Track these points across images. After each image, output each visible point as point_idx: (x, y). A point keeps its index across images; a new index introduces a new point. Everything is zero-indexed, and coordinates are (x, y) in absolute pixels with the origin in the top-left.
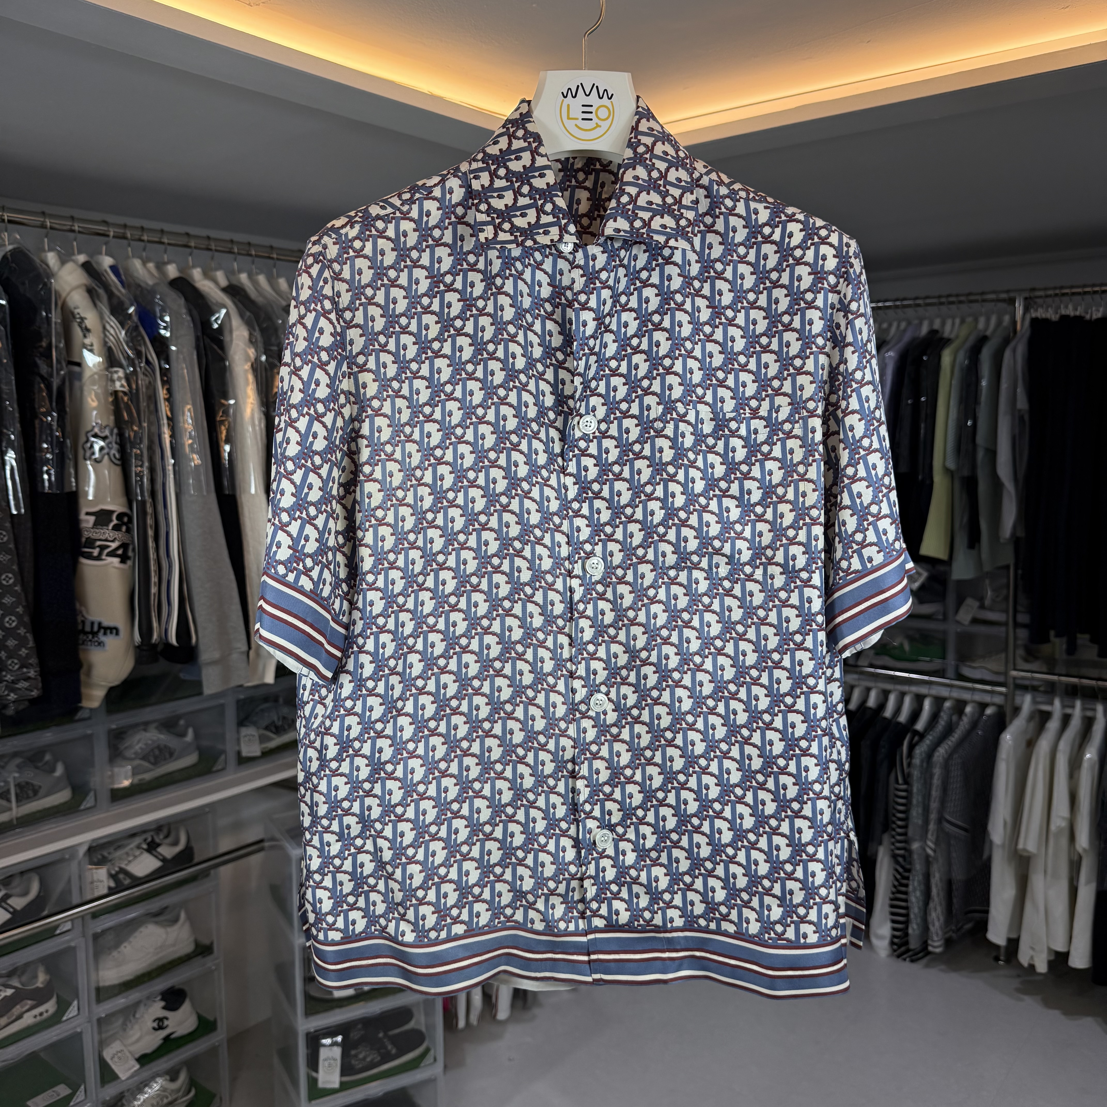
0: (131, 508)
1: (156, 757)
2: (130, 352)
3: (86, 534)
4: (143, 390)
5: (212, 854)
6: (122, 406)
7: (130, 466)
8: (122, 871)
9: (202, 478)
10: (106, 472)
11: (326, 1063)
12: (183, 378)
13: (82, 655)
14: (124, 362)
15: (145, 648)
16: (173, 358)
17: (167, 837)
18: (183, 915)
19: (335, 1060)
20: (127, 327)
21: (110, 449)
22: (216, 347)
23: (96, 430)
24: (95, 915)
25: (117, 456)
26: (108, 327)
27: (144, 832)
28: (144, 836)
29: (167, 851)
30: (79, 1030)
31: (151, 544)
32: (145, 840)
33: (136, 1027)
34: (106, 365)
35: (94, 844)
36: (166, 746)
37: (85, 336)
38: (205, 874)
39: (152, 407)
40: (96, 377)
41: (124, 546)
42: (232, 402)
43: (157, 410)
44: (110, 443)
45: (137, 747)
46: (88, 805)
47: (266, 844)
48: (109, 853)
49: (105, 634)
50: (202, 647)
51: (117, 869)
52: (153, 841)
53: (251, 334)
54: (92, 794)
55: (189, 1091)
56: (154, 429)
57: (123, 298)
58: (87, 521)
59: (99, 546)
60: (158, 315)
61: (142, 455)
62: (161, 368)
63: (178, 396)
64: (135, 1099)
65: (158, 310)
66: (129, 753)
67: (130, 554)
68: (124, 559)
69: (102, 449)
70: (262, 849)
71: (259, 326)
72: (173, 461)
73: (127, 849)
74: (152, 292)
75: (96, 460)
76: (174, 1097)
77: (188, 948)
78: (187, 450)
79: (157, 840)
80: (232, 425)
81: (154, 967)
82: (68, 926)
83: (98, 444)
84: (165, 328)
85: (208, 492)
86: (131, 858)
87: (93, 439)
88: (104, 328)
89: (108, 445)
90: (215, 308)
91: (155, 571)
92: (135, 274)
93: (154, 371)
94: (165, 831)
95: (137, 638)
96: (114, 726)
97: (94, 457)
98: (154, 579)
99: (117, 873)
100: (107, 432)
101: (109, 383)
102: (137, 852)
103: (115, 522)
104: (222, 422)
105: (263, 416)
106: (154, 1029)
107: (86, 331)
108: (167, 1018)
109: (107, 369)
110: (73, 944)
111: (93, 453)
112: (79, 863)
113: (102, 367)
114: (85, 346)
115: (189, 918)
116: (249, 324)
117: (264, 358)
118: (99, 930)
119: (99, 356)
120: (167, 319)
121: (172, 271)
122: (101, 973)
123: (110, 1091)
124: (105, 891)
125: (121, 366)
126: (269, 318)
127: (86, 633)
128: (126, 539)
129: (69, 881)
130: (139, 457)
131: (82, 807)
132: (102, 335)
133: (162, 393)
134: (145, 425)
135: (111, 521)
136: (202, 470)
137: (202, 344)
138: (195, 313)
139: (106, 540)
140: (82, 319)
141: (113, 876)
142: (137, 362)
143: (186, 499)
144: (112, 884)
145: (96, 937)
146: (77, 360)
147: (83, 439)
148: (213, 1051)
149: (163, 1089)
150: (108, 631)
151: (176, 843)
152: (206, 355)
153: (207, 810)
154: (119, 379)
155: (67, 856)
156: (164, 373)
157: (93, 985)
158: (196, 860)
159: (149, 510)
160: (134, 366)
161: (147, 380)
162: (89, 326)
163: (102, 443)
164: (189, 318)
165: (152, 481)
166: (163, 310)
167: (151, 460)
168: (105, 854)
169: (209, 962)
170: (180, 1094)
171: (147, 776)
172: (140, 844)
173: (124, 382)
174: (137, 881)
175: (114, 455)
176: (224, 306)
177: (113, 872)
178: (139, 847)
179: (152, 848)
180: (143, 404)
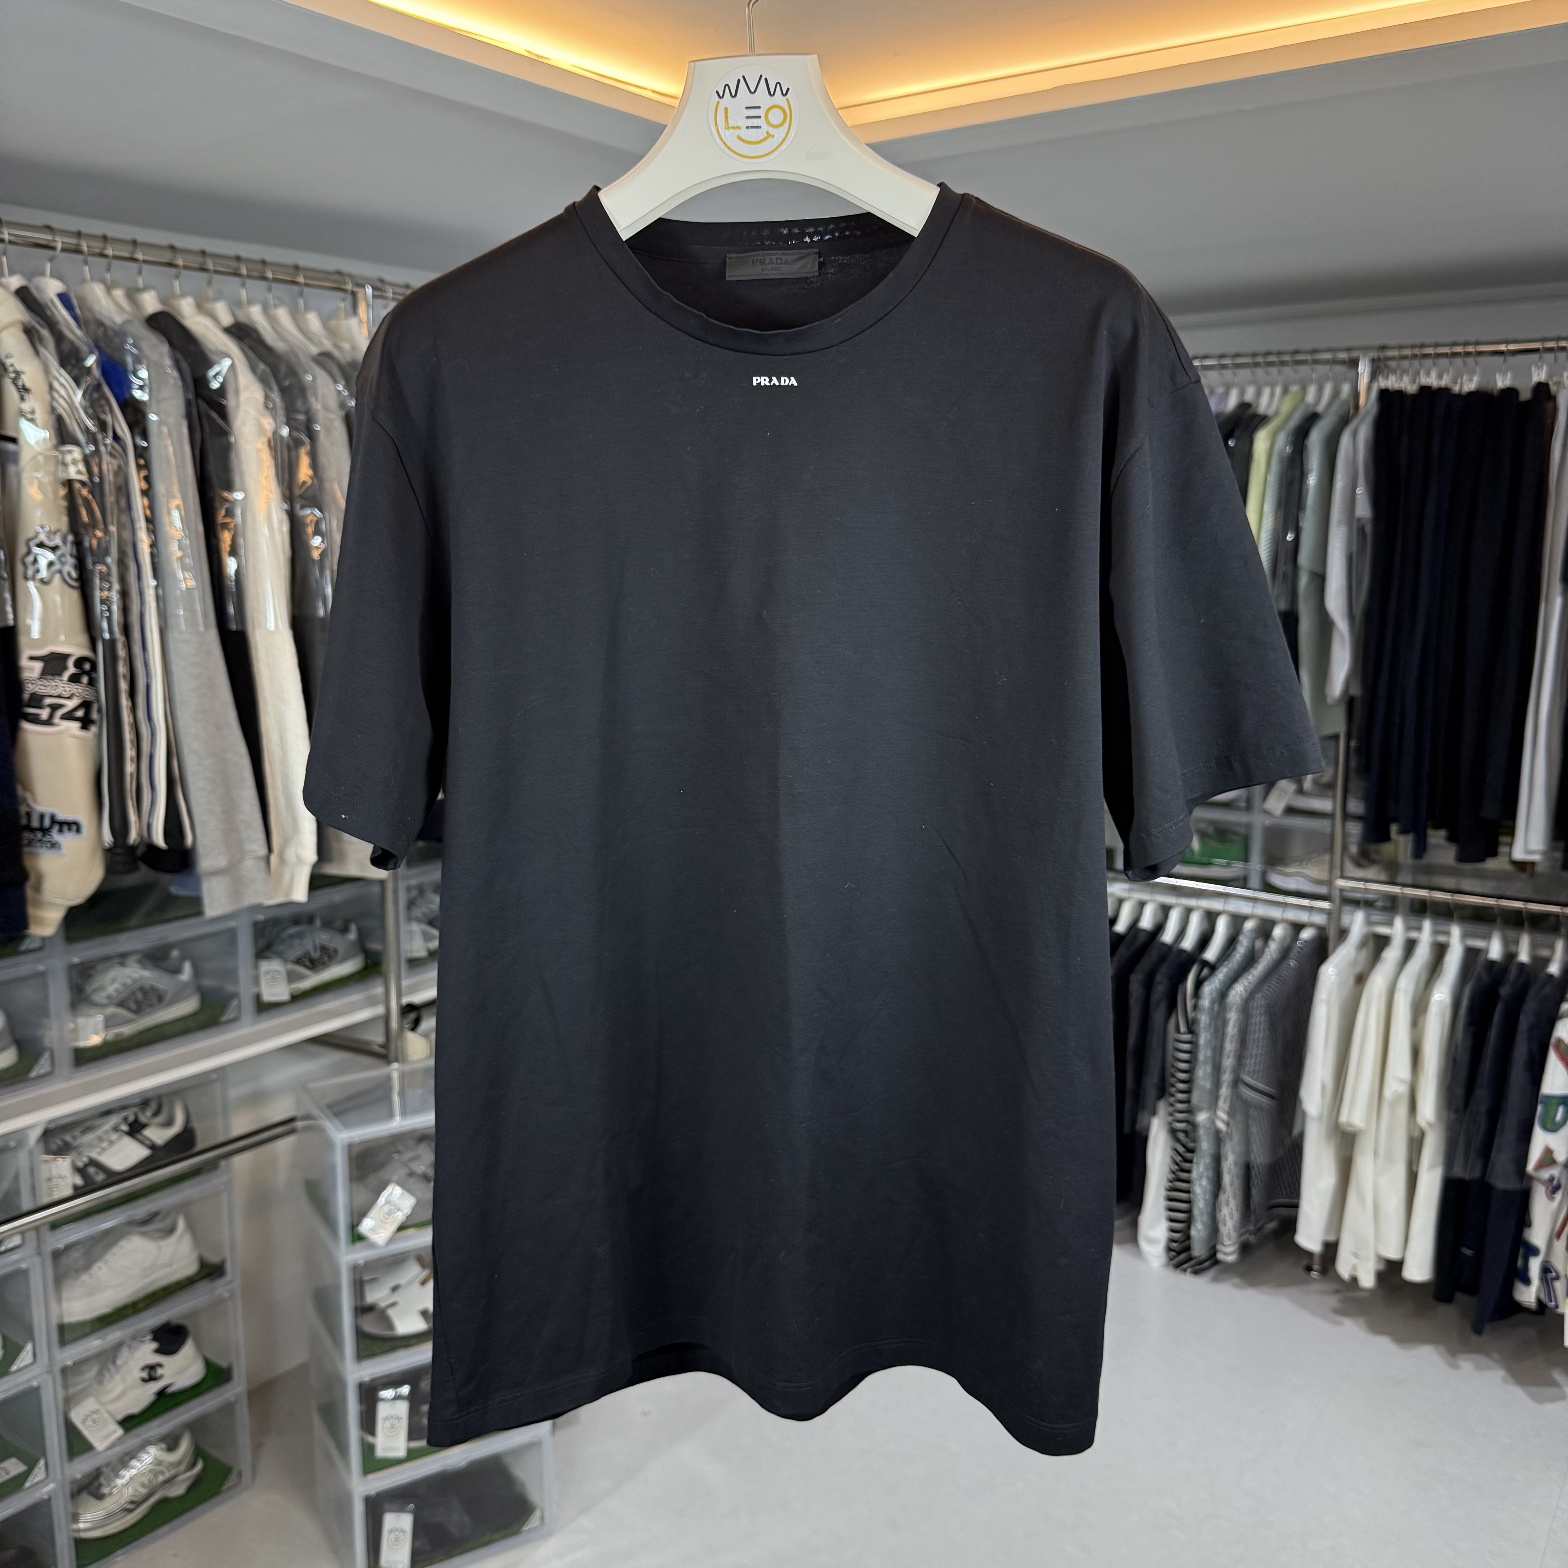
0: (94, 649)
1: (138, 1003)
2: (90, 424)
3: (30, 688)
4: (109, 478)
5: (222, 1139)
6: (80, 501)
7: (92, 589)
8: (93, 1163)
9: (198, 607)
10: (58, 599)
11: (387, 1424)
12: (168, 461)
13: (28, 862)
14: (81, 438)
15: (119, 851)
16: (153, 430)
17: (156, 1113)
18: (181, 1224)
19: (399, 1419)
20: (84, 386)
21: (63, 563)
22: (215, 415)
23: (43, 537)
24: (55, 1225)
25: (74, 574)
26: (56, 385)
27: (124, 1108)
28: (124, 1114)
29: (158, 1135)
30: (35, 1384)
31: (125, 702)
32: (125, 1119)
33: (118, 1378)
34: (54, 441)
35: (52, 1126)
36: (153, 989)
37: (22, 399)
38: (212, 1166)
39: (123, 502)
40: (41, 458)
41: (86, 705)
42: (238, 496)
43: (129, 507)
44: (63, 555)
45: (111, 989)
46: (42, 1071)
47: (299, 1124)
48: (74, 1138)
49: (60, 831)
50: (201, 850)
51: (85, 1160)
52: (136, 1121)
53: (267, 397)
54: (47, 1055)
55: (193, 1465)
56: (126, 534)
57: (78, 343)
58: (32, 669)
59: (50, 706)
60: (130, 367)
61: (109, 574)
62: (135, 446)
63: (160, 488)
64: (117, 1476)
65: (129, 360)
66: (100, 997)
67: (95, 716)
68: (86, 723)
69: (51, 564)
70: (292, 1131)
71: (279, 384)
72: (154, 583)
73: (99, 1132)
74: (121, 334)
75: (42, 581)
76: (173, 1472)
77: (190, 1268)
78: (176, 566)
79: (143, 1119)
80: (240, 529)
81: (141, 1295)
82: (16, 1241)
83: (45, 557)
84: (141, 388)
85: (206, 627)
86: (104, 1145)
87: (36, 550)
88: (51, 387)
89: (60, 558)
90: (213, 357)
91: (132, 741)
92: (96, 307)
93: (125, 450)
94: (154, 1106)
95: (108, 838)
96: (76, 960)
97: (39, 576)
98: (130, 752)
99: (86, 1165)
100: (57, 541)
101: (61, 467)
102: (114, 1136)
103: (71, 670)
104: (225, 526)
105: (285, 518)
106: (144, 1380)
107: (24, 390)
108: (160, 1365)
109: (56, 448)
110: (24, 1266)
111: (38, 571)
112: (31, 1153)
113: (50, 445)
114: (22, 414)
115: (191, 1226)
116: (263, 380)
117: (285, 431)
118: (61, 1245)
119: (44, 428)
120: (143, 373)
121: (151, 303)
122: (65, 1305)
123: (82, 1467)
124: (69, 1192)
125: (77, 443)
126: (293, 372)
127: (32, 830)
128: (88, 695)
129: (16, 1178)
130: (105, 577)
131: (33, 1074)
132: (48, 398)
133: (136, 484)
134: (113, 529)
135: (65, 668)
136: (197, 595)
137: (194, 411)
138: (184, 365)
139: (59, 697)
140: (18, 373)
141: (81, 1171)
142: (99, 437)
143: (173, 636)
144: (79, 1181)
145: (57, 1255)
146: (11, 433)
147: (22, 550)
148: (228, 1409)
149: (158, 1462)
150: (65, 828)
151: (169, 1123)
152: (201, 426)
153: (214, 1076)
154: (75, 462)
155: (12, 1144)
156: (141, 454)
157: (54, 1322)
158: (200, 1146)
159: (121, 652)
160: (95, 442)
161: (115, 462)
162: (28, 385)
163: (51, 556)
164: (175, 374)
165: (125, 610)
166: (138, 360)
167: (123, 580)
168: (68, 1138)
169: (221, 1288)
170: (183, 1467)
171: (127, 1030)
172: (120, 1124)
173: (81, 467)
174: (114, 1178)
175: (69, 574)
176: (227, 355)
177: (80, 1164)
178: (116, 1129)
179: (135, 1129)
180: (110, 499)
